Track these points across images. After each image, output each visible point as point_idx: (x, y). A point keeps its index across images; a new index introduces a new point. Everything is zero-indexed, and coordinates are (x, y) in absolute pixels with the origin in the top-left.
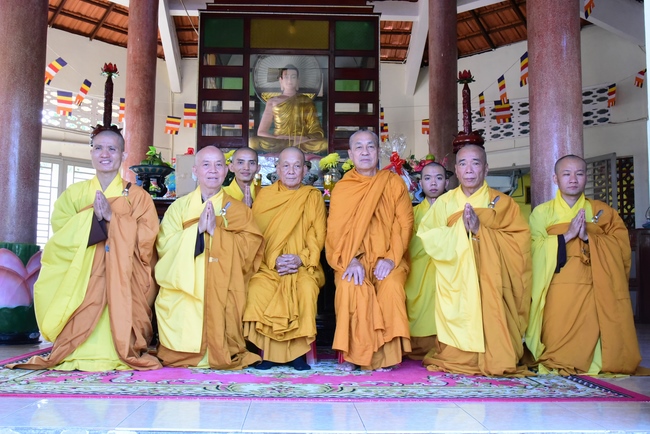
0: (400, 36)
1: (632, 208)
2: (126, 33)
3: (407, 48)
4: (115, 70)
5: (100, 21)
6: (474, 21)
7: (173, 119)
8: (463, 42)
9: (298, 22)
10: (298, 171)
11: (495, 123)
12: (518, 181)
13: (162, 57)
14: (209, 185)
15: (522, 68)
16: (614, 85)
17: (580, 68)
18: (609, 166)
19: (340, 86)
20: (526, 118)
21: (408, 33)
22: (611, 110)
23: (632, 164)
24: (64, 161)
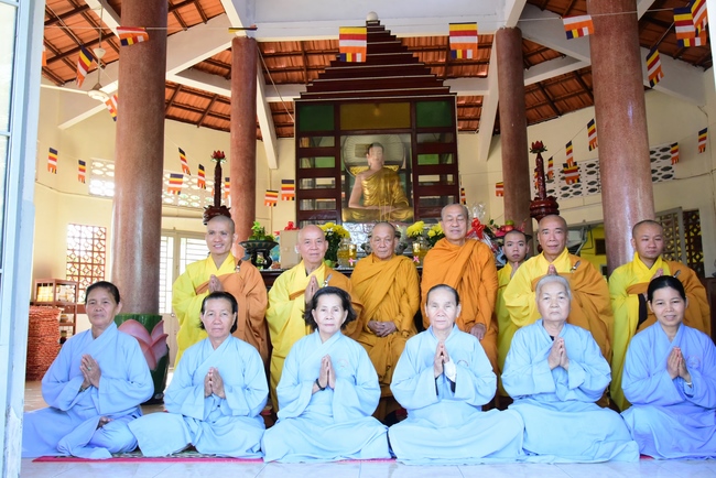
0: (471, 109)
1: (701, 257)
2: (229, 120)
3: (479, 119)
4: (223, 157)
5: (206, 110)
6: (540, 92)
7: (271, 193)
8: (530, 111)
9: (382, 105)
10: (389, 244)
11: (564, 184)
12: (587, 234)
13: (260, 138)
14: (312, 260)
15: (590, 134)
16: (676, 144)
17: (647, 134)
18: (676, 219)
19: (423, 160)
20: (593, 178)
21: (480, 105)
22: (674, 167)
23: (698, 217)
24: (178, 235)
